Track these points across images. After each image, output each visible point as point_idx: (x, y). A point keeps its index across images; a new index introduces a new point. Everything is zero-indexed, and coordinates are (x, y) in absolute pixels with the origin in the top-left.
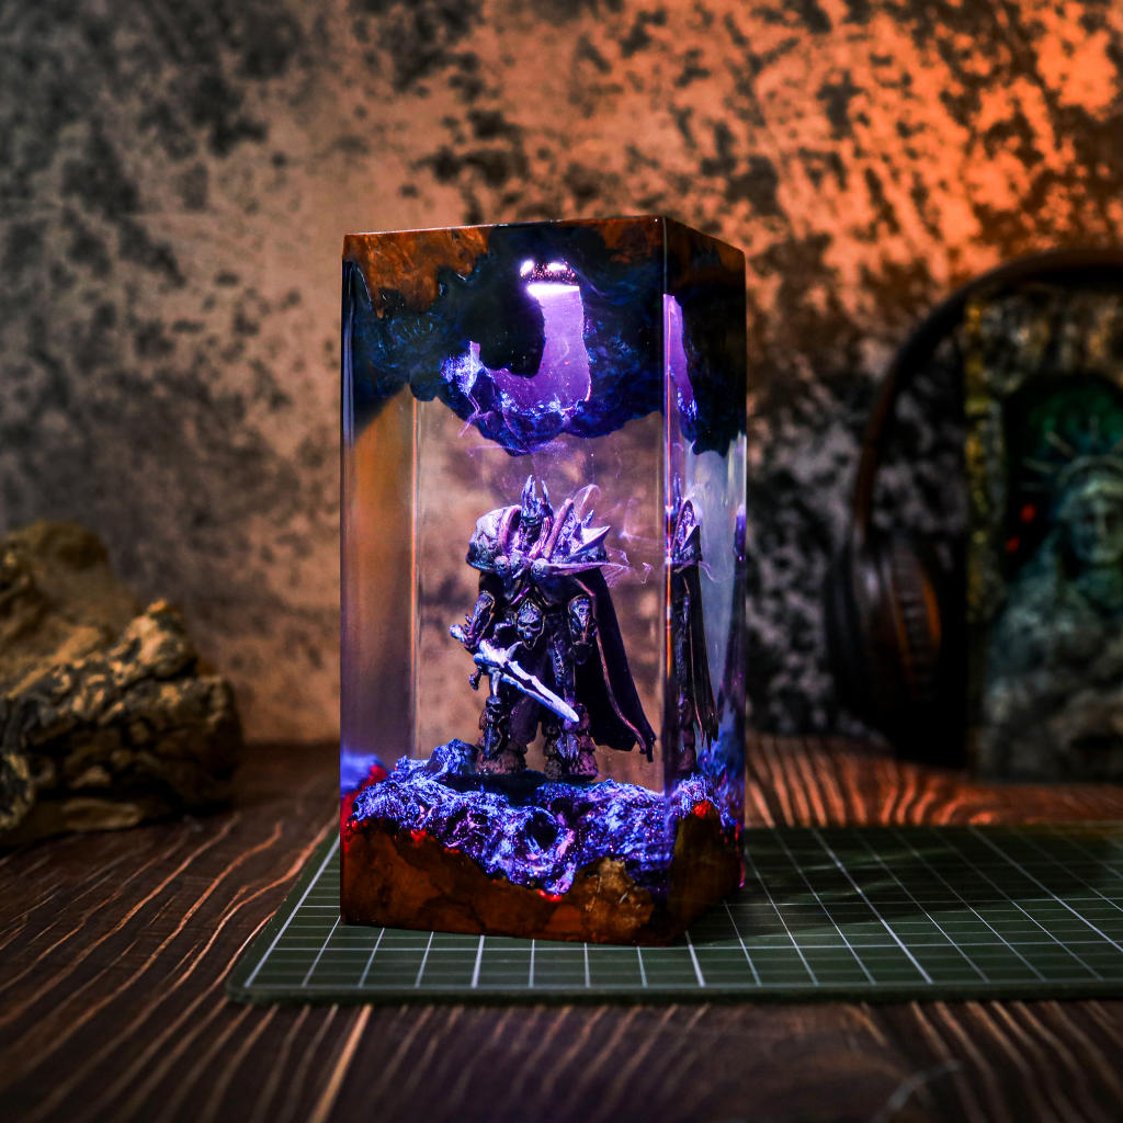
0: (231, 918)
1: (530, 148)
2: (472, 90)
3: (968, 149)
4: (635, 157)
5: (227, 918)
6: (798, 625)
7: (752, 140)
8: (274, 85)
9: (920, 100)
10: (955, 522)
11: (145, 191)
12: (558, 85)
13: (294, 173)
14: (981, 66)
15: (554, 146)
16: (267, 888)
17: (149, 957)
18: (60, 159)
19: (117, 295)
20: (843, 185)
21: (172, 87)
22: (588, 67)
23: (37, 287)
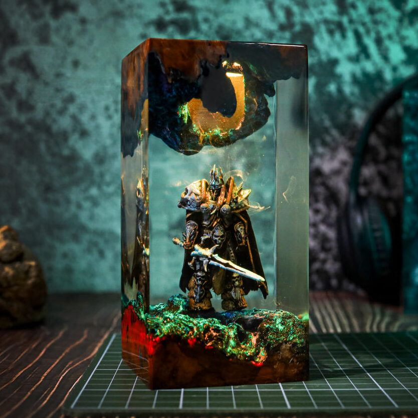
0: (65, 375)
1: (200, 17)
3: (400, 21)
4: (249, 23)
5: (63, 375)
7: (302, 15)
11: (21, 34)
13: (91, 27)
15: (211, 17)
16: (82, 361)
17: (27, 393)
20: (344, 36)
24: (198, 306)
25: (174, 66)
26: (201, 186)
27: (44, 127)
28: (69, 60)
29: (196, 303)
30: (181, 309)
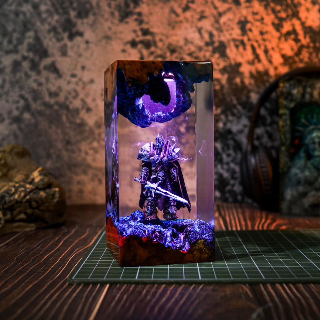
1: (157, 38)
2: (141, 22)
3: (280, 39)
4: (187, 41)
5: (72, 258)
6: (233, 172)
7: (219, 36)
8: (85, 21)
9: (266, 24)
10: (277, 143)
11: (50, 51)
12: (165, 21)
13: (92, 46)
14: (283, 15)
15: (164, 38)
18: (26, 42)
19: (43, 80)
20: (245, 49)
21: (57, 21)
22: (173, 16)
23: (21, 78)
24: (149, 217)
25: (132, 76)
26: (150, 146)
27: (65, 106)
28: (79, 66)
29: (148, 215)
30: (139, 219)
